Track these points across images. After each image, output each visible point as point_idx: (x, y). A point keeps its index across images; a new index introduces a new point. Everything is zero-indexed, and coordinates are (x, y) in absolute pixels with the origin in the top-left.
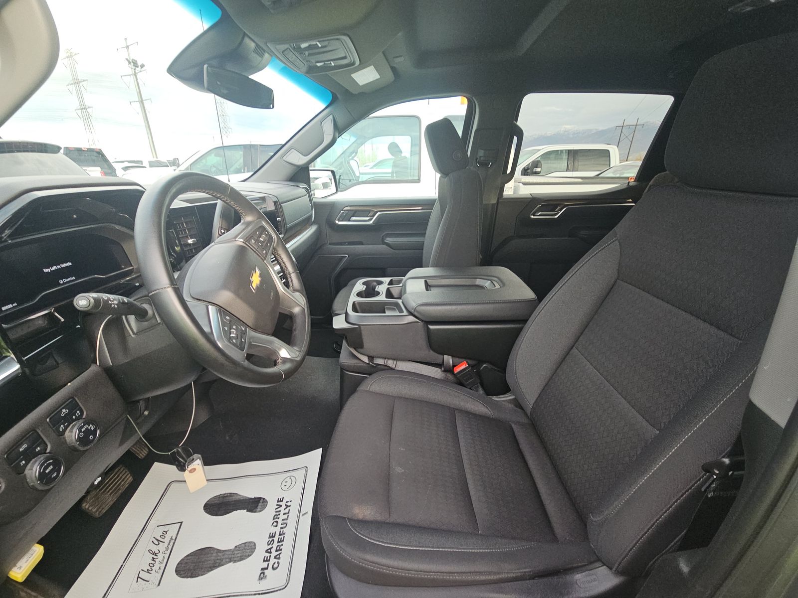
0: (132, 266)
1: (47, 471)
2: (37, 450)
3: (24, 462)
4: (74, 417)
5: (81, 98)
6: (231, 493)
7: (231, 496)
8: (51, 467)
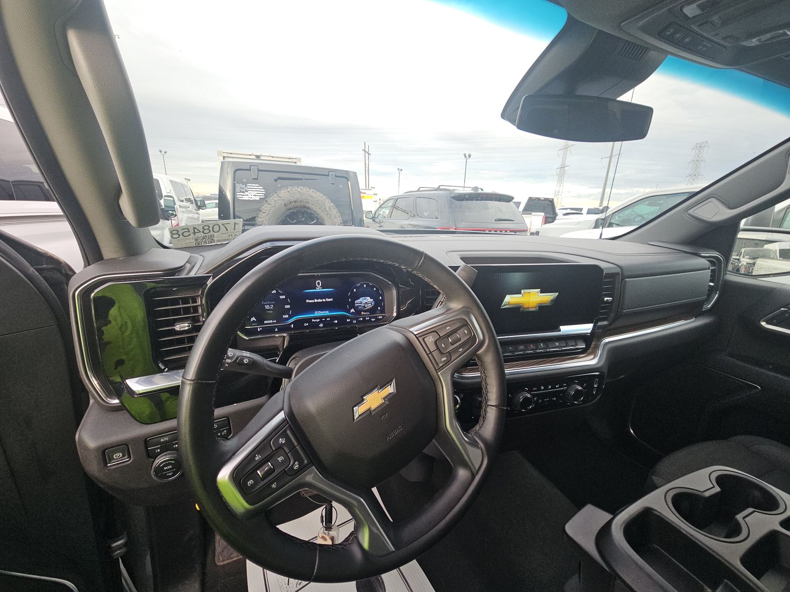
0: (385, 313)
1: (165, 468)
2: (174, 446)
3: (159, 450)
4: (219, 434)
5: (564, 159)
6: (383, 583)
7: (380, 585)
8: (171, 467)
